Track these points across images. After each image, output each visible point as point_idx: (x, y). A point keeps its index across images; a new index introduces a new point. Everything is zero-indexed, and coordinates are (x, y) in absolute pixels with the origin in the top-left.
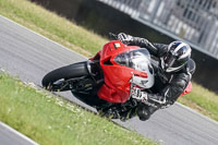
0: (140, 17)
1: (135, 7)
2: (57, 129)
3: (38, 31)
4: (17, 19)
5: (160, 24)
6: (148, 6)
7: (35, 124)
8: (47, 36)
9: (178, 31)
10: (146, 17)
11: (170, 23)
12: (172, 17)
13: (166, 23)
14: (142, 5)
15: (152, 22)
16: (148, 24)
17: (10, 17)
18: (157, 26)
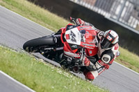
0: (111, 17)
1: (108, 10)
2: (58, 88)
3: (46, 26)
4: (32, 18)
5: (123, 21)
6: (115, 10)
7: (43, 85)
8: (51, 29)
9: (135, 26)
10: (115, 17)
11: (130, 21)
12: (131, 17)
13: (127, 21)
14: (112, 9)
15: (118, 21)
16: (116, 21)
17: (28, 17)
18: (122, 22)
